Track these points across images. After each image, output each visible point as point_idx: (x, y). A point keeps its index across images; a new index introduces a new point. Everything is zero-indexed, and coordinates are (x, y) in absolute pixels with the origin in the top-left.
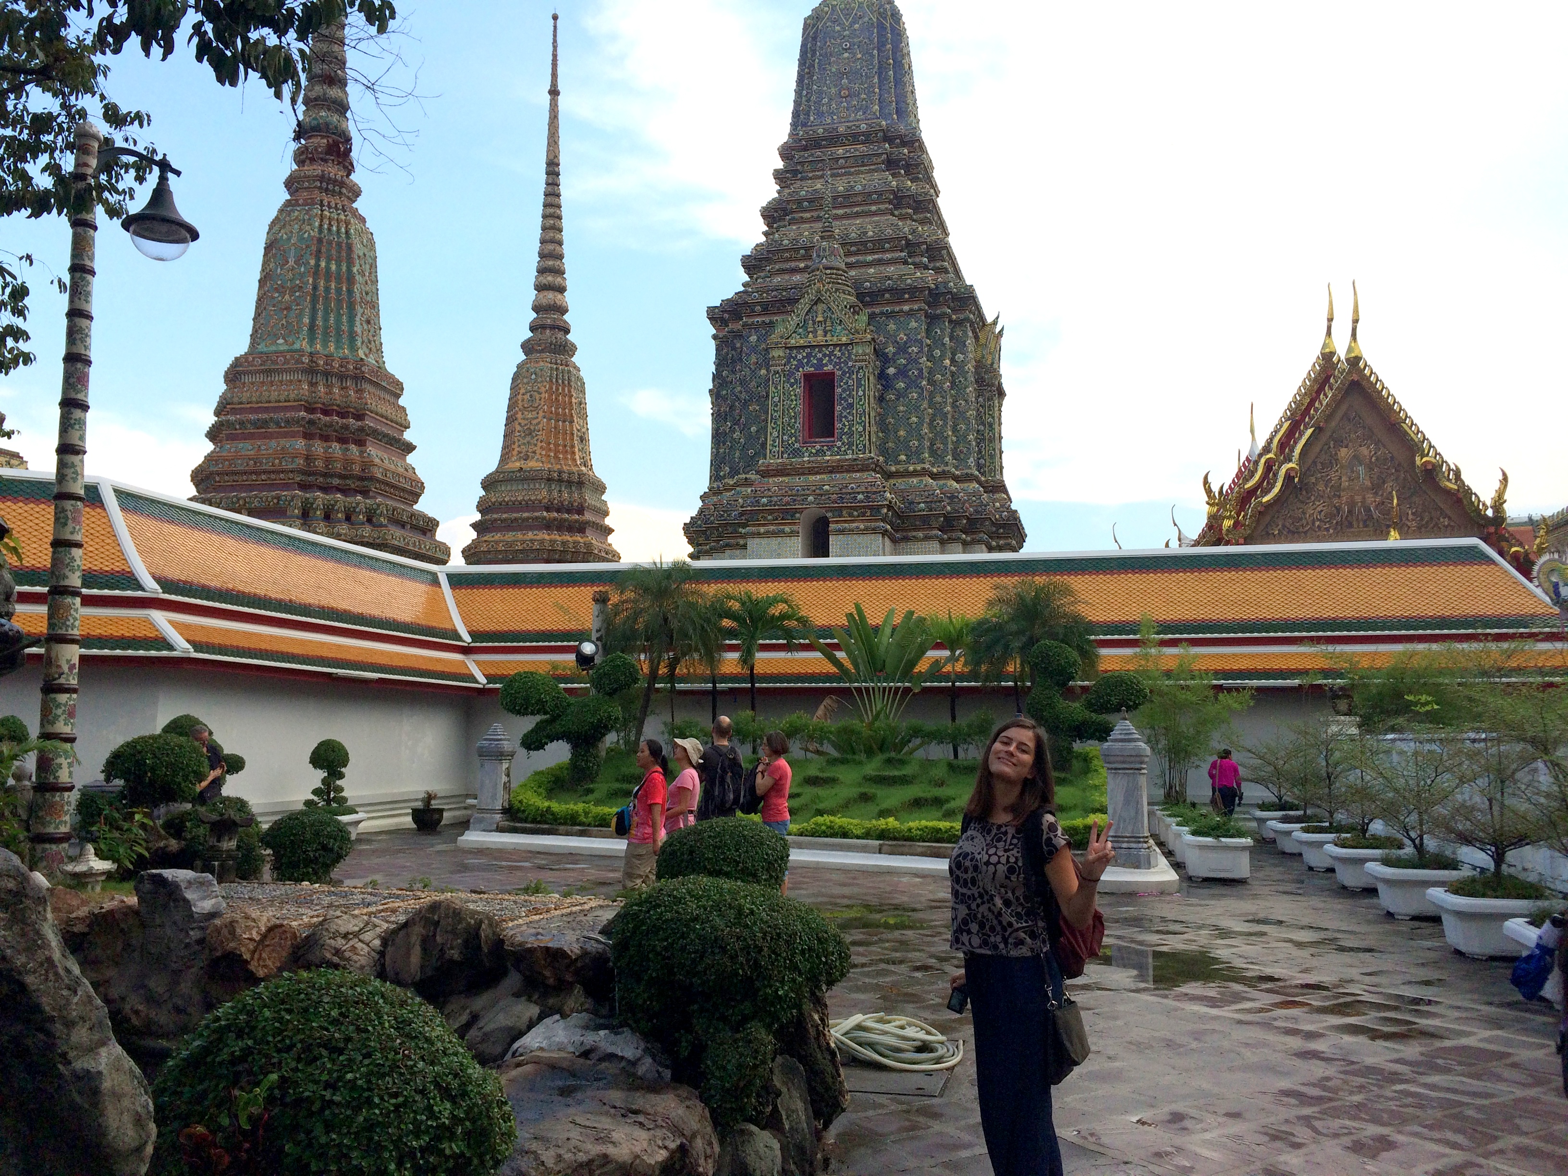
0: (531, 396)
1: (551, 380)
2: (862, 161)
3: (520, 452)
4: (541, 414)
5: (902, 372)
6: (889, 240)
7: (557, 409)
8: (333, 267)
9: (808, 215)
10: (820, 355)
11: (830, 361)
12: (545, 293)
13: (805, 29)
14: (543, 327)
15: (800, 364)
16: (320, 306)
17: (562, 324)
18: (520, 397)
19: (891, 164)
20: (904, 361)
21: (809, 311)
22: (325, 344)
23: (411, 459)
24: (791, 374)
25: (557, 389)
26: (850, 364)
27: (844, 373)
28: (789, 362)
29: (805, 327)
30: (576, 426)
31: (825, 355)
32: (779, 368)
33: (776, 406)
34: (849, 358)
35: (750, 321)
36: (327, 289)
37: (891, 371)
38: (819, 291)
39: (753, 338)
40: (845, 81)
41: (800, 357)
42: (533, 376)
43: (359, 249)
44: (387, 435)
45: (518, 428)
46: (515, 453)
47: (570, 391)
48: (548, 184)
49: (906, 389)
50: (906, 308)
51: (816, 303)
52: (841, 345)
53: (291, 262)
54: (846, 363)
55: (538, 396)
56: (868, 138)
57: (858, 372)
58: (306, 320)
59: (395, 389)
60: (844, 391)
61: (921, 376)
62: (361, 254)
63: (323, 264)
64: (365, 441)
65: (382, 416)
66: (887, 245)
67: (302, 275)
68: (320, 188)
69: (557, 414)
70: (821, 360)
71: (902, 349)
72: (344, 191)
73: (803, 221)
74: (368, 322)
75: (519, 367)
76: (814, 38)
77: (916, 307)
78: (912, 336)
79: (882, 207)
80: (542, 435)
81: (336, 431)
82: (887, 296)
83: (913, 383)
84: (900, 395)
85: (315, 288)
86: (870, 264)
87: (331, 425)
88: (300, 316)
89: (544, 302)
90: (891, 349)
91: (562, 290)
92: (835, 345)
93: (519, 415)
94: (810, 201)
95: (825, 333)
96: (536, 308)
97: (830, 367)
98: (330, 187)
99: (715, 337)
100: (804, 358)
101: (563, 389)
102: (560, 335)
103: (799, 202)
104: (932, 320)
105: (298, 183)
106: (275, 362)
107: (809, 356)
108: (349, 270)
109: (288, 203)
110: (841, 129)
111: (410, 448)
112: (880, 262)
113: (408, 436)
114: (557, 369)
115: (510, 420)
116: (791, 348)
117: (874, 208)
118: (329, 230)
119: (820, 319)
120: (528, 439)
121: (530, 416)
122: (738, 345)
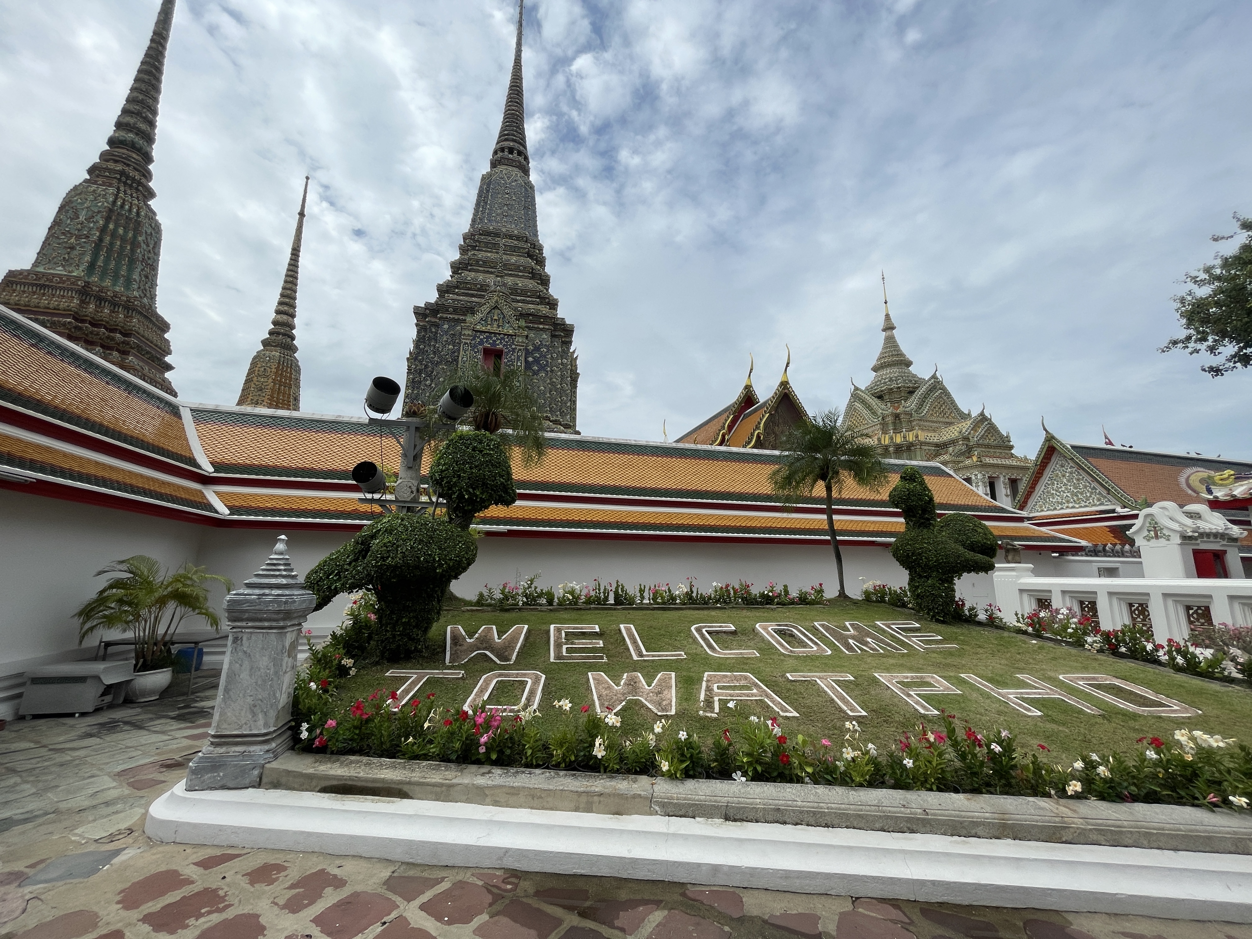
0: (265, 369)
1: (279, 363)
2: (514, 250)
3: (252, 400)
4: (270, 380)
5: (537, 361)
6: (530, 291)
7: (281, 379)
8: (121, 231)
9: (482, 269)
10: (494, 338)
11: (501, 343)
12: (282, 315)
13: (482, 180)
14: (278, 334)
15: (481, 341)
16: (103, 253)
17: (290, 334)
18: (257, 369)
19: (530, 256)
20: (538, 356)
21: (489, 312)
22: (102, 279)
23: (168, 375)
24: (475, 346)
25: (283, 368)
26: (513, 346)
27: (509, 351)
28: (474, 339)
29: (486, 321)
30: (292, 391)
31: (498, 339)
32: (468, 342)
33: (464, 363)
34: (513, 343)
35: (445, 316)
36: (112, 244)
37: (530, 359)
38: (497, 302)
39: (446, 326)
40: (506, 208)
41: (482, 337)
42: (268, 358)
43: (146, 228)
44: (148, 353)
45: (253, 386)
46: (249, 399)
47: (291, 371)
48: (291, 259)
49: (538, 371)
50: (541, 326)
51: (494, 309)
52: (508, 335)
53: (82, 218)
54: (511, 346)
55: (269, 370)
56: (518, 238)
57: (518, 352)
58: (88, 258)
59: (164, 327)
60: (508, 361)
61: (547, 365)
62: (149, 232)
63: (111, 226)
64: (129, 352)
65: (148, 340)
66: (529, 294)
67: (91, 229)
68: (119, 180)
69: (280, 381)
70: (494, 341)
71: (537, 349)
72: (140, 188)
73: (477, 271)
74: (147, 277)
75: (257, 352)
76: (489, 185)
77: (547, 327)
78: (544, 343)
79: (526, 274)
80: (269, 392)
81: (100, 339)
82: (531, 317)
83: (542, 368)
84: (535, 373)
85: (101, 240)
86: (518, 301)
87: (98, 334)
88: (83, 254)
89: (280, 320)
90: (531, 348)
91: (293, 316)
92: (505, 335)
93: (255, 379)
94: (484, 262)
95: (499, 326)
96: (275, 323)
97: (501, 346)
98: (129, 182)
99: (417, 325)
100: (484, 338)
101: (287, 369)
102: (289, 340)
103: (477, 261)
104: (553, 336)
105: (100, 171)
106: (51, 281)
107: (487, 338)
108: (135, 237)
109: (86, 181)
110: (504, 230)
111: (169, 368)
112: (523, 301)
113: (168, 359)
114: (284, 357)
115: (248, 381)
116: (476, 331)
117: (520, 274)
118: (122, 206)
119: (496, 317)
120: (260, 393)
121: (262, 380)
122: (434, 330)
